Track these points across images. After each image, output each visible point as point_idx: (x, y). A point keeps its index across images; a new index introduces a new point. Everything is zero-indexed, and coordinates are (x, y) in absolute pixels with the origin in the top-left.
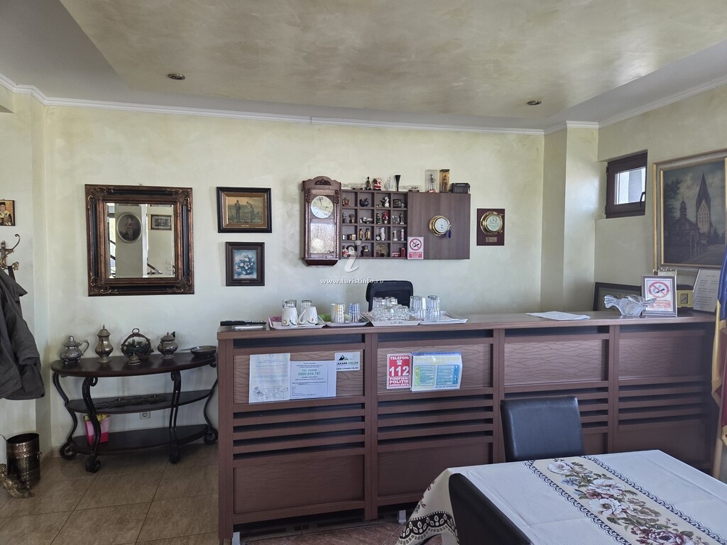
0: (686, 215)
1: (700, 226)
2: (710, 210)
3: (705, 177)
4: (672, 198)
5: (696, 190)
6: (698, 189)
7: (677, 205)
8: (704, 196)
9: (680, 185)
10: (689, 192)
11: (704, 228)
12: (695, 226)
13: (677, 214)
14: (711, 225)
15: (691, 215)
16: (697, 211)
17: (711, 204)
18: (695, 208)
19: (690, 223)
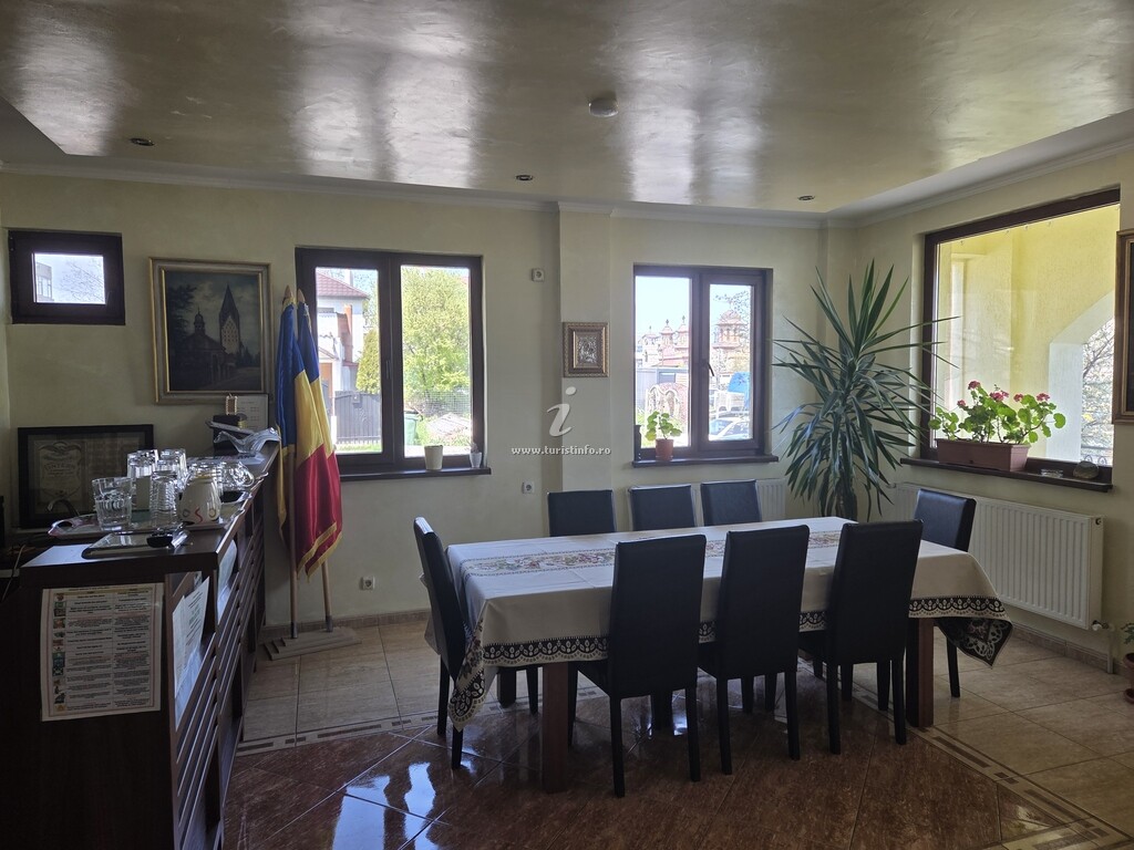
0: (203, 331)
1: (225, 344)
2: (239, 328)
3: (232, 289)
4: (182, 308)
5: (218, 303)
6: (222, 301)
7: (190, 317)
8: (229, 311)
9: (193, 293)
10: (207, 304)
11: (231, 348)
12: (218, 346)
13: (191, 329)
14: (241, 345)
15: (212, 330)
16: (221, 328)
17: (241, 321)
18: (218, 325)
19: (211, 341)
